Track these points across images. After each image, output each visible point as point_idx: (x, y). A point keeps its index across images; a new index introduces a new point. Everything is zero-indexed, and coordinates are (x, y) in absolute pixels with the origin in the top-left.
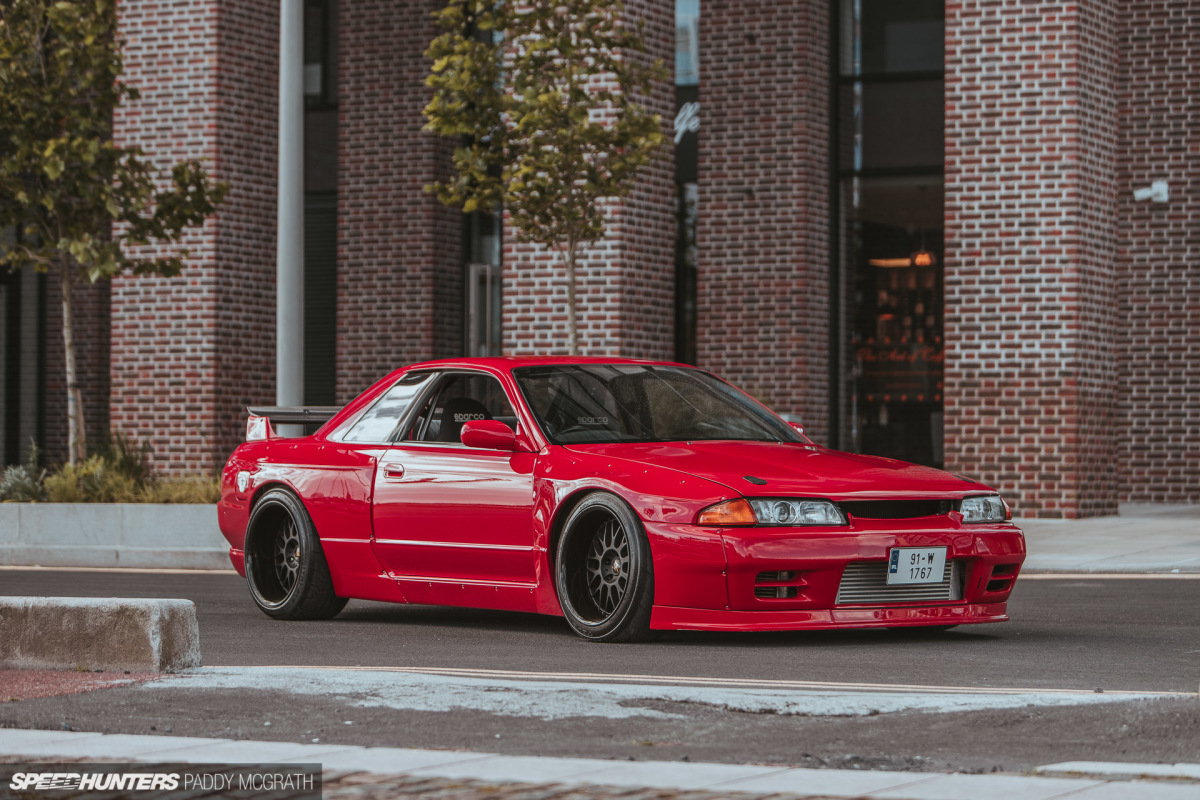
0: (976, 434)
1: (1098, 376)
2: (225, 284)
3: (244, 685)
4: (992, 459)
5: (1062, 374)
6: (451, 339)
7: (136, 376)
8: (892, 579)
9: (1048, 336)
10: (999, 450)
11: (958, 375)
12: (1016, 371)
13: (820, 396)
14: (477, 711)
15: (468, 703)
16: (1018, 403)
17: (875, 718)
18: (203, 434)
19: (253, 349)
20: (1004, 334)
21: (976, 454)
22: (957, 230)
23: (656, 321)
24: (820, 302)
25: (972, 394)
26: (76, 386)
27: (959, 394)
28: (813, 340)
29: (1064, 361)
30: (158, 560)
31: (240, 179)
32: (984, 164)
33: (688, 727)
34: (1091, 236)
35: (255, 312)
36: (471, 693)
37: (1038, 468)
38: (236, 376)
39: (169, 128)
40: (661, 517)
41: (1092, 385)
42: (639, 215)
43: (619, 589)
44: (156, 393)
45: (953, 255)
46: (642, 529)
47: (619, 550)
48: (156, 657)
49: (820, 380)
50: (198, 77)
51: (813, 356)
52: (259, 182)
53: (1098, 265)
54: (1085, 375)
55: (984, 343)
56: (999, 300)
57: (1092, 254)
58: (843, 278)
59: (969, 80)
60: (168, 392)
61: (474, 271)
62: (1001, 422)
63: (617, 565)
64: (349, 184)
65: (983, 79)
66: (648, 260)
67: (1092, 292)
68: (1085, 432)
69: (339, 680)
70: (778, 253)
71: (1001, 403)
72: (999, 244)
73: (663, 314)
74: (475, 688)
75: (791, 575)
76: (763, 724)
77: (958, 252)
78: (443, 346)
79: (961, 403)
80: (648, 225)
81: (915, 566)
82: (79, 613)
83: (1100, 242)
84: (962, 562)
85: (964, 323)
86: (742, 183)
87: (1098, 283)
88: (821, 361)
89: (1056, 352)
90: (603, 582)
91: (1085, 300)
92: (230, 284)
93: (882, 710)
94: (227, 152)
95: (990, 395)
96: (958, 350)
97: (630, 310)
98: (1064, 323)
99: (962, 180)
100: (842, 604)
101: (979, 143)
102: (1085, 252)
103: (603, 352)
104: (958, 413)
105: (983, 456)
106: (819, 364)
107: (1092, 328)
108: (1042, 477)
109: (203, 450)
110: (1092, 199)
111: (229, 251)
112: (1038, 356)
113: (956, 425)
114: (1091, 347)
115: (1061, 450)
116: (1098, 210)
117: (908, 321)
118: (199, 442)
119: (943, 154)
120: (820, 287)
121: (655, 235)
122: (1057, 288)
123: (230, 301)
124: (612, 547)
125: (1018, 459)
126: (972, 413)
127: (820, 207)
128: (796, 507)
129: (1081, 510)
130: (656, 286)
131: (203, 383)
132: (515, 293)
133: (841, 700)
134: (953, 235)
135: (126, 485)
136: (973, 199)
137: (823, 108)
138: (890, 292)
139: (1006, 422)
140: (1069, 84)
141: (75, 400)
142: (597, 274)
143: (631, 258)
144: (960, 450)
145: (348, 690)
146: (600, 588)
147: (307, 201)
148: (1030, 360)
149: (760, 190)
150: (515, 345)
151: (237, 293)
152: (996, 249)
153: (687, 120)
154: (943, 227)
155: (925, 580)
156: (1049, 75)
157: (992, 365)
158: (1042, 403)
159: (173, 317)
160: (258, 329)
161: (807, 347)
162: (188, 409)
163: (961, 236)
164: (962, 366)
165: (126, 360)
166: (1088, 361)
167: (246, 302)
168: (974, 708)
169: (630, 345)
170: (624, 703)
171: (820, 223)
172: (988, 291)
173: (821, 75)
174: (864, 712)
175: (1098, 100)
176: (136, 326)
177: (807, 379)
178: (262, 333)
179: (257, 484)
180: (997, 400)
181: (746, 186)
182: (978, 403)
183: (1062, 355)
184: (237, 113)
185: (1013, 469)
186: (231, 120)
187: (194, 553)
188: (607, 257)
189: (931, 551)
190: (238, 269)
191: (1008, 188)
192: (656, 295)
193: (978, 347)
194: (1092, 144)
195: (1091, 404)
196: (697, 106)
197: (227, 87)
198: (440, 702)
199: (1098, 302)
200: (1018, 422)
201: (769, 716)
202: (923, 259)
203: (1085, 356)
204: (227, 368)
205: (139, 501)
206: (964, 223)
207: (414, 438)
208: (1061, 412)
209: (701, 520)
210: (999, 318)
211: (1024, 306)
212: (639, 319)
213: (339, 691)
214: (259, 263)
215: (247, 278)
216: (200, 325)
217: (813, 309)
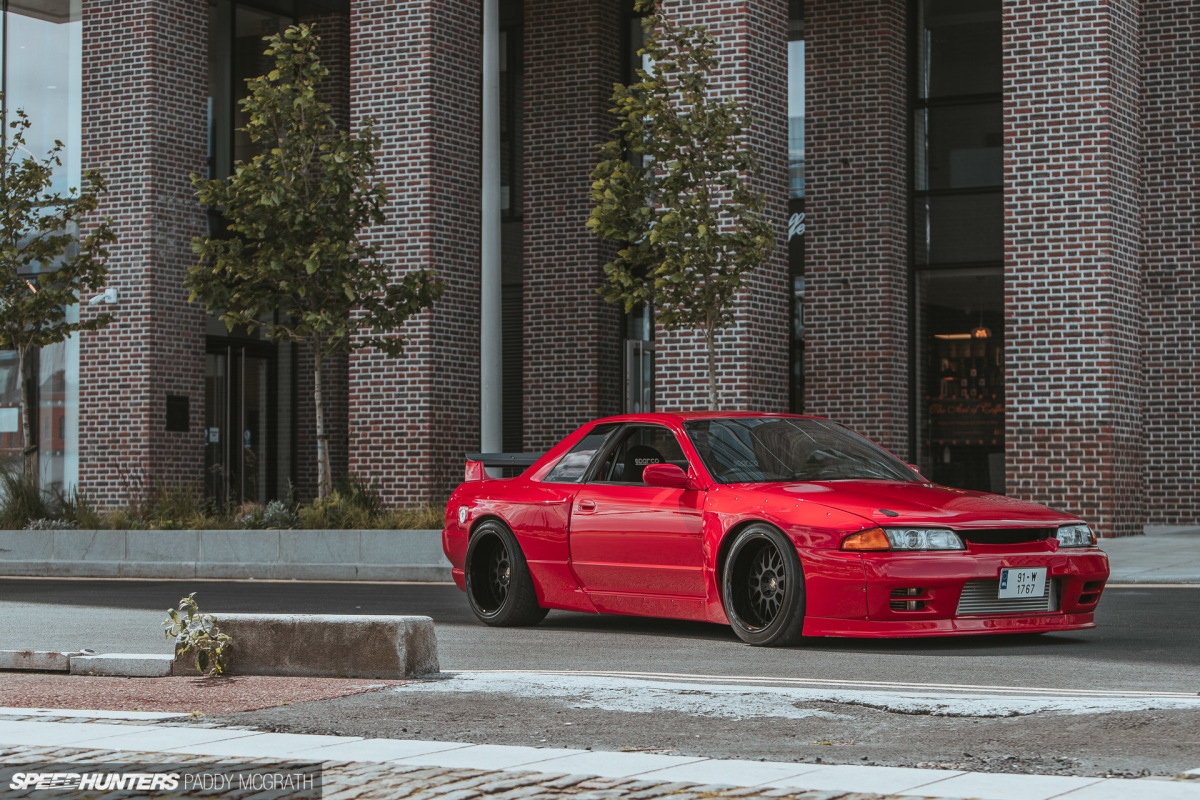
0: (1031, 471)
1: (1127, 425)
2: (437, 356)
3: (477, 689)
4: (1044, 490)
5: (1098, 423)
6: (612, 398)
7: (369, 429)
8: (1002, 594)
9: (1088, 393)
10: (1049, 483)
11: (1017, 424)
12: (1062, 420)
13: (902, 441)
14: (675, 713)
15: (666, 705)
16: (1065, 447)
17: (1016, 718)
18: (420, 473)
19: (459, 407)
20: (1052, 391)
21: (1031, 487)
22: (1013, 309)
23: (775, 383)
24: (901, 367)
25: (1027, 439)
26: (324, 437)
27: (1017, 439)
28: (896, 397)
29: (1100, 413)
30: (389, 574)
31: (448, 275)
32: (1036, 258)
33: (858, 727)
34: (1121, 314)
35: (461, 378)
36: (668, 696)
37: (1081, 498)
38: (446, 429)
39: (394, 236)
40: (810, 543)
41: (1122, 432)
42: (761, 300)
43: (776, 603)
44: (384, 442)
45: (1011, 329)
46: (795, 552)
47: (775, 571)
48: (402, 665)
49: (901, 428)
50: (416, 196)
51: (896, 409)
52: (464, 277)
53: (1126, 337)
54: (1117, 424)
55: (1036, 399)
56: (1048, 365)
57: (1121, 328)
58: (918, 349)
59: (1022, 191)
60: (393, 441)
61: (629, 344)
62: (1050, 461)
63: (773, 583)
64: (531, 279)
65: (1034, 191)
66: (769, 335)
67: (1122, 358)
68: (1118, 469)
69: (556, 684)
70: (868, 330)
71: (1051, 446)
72: (1048, 321)
73: (780, 377)
74: (671, 691)
75: (919, 591)
76: (921, 724)
77: (1015, 327)
78: (606, 403)
79: (1019, 446)
80: (768, 308)
81: (1021, 583)
82: (338, 628)
83: (1128, 319)
84: (1058, 579)
85: (1020, 383)
86: (839, 275)
87: (1126, 352)
88: (902, 413)
89: (1095, 405)
90: (762, 597)
91: (1117, 364)
92: (441, 357)
93: (1021, 712)
94: (438, 254)
95: (1042, 440)
96: (1016, 405)
97: (755, 374)
98: (1100, 383)
99: (1018, 271)
100: (961, 615)
101: (1031, 241)
102: (1116, 327)
103: (734, 408)
104: (1017, 454)
105: (1036, 488)
106: (901, 416)
107: (1122, 387)
108: (1083, 505)
109: (421, 486)
110: (1121, 285)
111: (441, 331)
112: (1080, 409)
113: (1015, 464)
114: (1122, 402)
115: (1098, 483)
116: (1126, 293)
117: (965, 382)
118: (418, 480)
119: (1003, 250)
120: (901, 355)
121: (774, 316)
122: (1094, 355)
123: (441, 370)
124: (770, 568)
125: (1065, 491)
126: (1028, 454)
127: (900, 294)
128: (922, 534)
129: (1115, 531)
130: (774, 356)
131: (421, 434)
132: (665, 362)
133: (985, 702)
134: (1011, 314)
135: (362, 515)
136: (1027, 285)
137: (902, 216)
138: (950, 360)
139: (1055, 461)
140: (1102, 194)
141: (323, 448)
142: (729, 346)
143: (755, 333)
144: (1018, 484)
145: (564, 693)
146: (760, 601)
147: (503, 292)
148: (1073, 413)
149: (852, 281)
150: (665, 403)
151: (446, 363)
152: (1046, 325)
153: (796, 225)
154: (1003, 307)
155: (1029, 595)
156: (1086, 188)
157: (1043, 417)
158: (1083, 446)
159: (397, 383)
160: (463, 391)
161: (892, 403)
162: (409, 454)
163: (1018, 314)
164: (1019, 417)
165: (360, 416)
166: (1120, 413)
167: (453, 371)
168: (1103, 711)
169: (756, 402)
170: (799, 705)
171: (901, 306)
172: (1039, 358)
173: (900, 190)
174: (1006, 713)
175: (1125, 207)
176: (369, 390)
177: (892, 428)
178: (466, 395)
179: (474, 516)
180: (1047, 444)
181: (842, 277)
182: (1033, 447)
183: (1099, 408)
184: (446, 223)
185: (1061, 498)
186: (442, 229)
187: (417, 568)
188: (737, 333)
189: (1034, 570)
190: (447, 345)
191: (1054, 276)
192: (775, 362)
193: (1032, 402)
194: (1121, 241)
195: (1122, 447)
196: (803, 215)
197: (438, 203)
198: (643, 704)
199: (1126, 366)
200: (1064, 461)
201: (924, 717)
202: (981, 333)
203: (1117, 409)
204: (439, 422)
205: (373, 528)
206: (1020, 304)
207: (603, 479)
208: (1098, 453)
209: (845, 546)
210: (1048, 379)
211: (1068, 369)
212: (761, 382)
213: (557, 693)
214: (464, 340)
215: (455, 352)
216: (418, 389)
217: (896, 373)
